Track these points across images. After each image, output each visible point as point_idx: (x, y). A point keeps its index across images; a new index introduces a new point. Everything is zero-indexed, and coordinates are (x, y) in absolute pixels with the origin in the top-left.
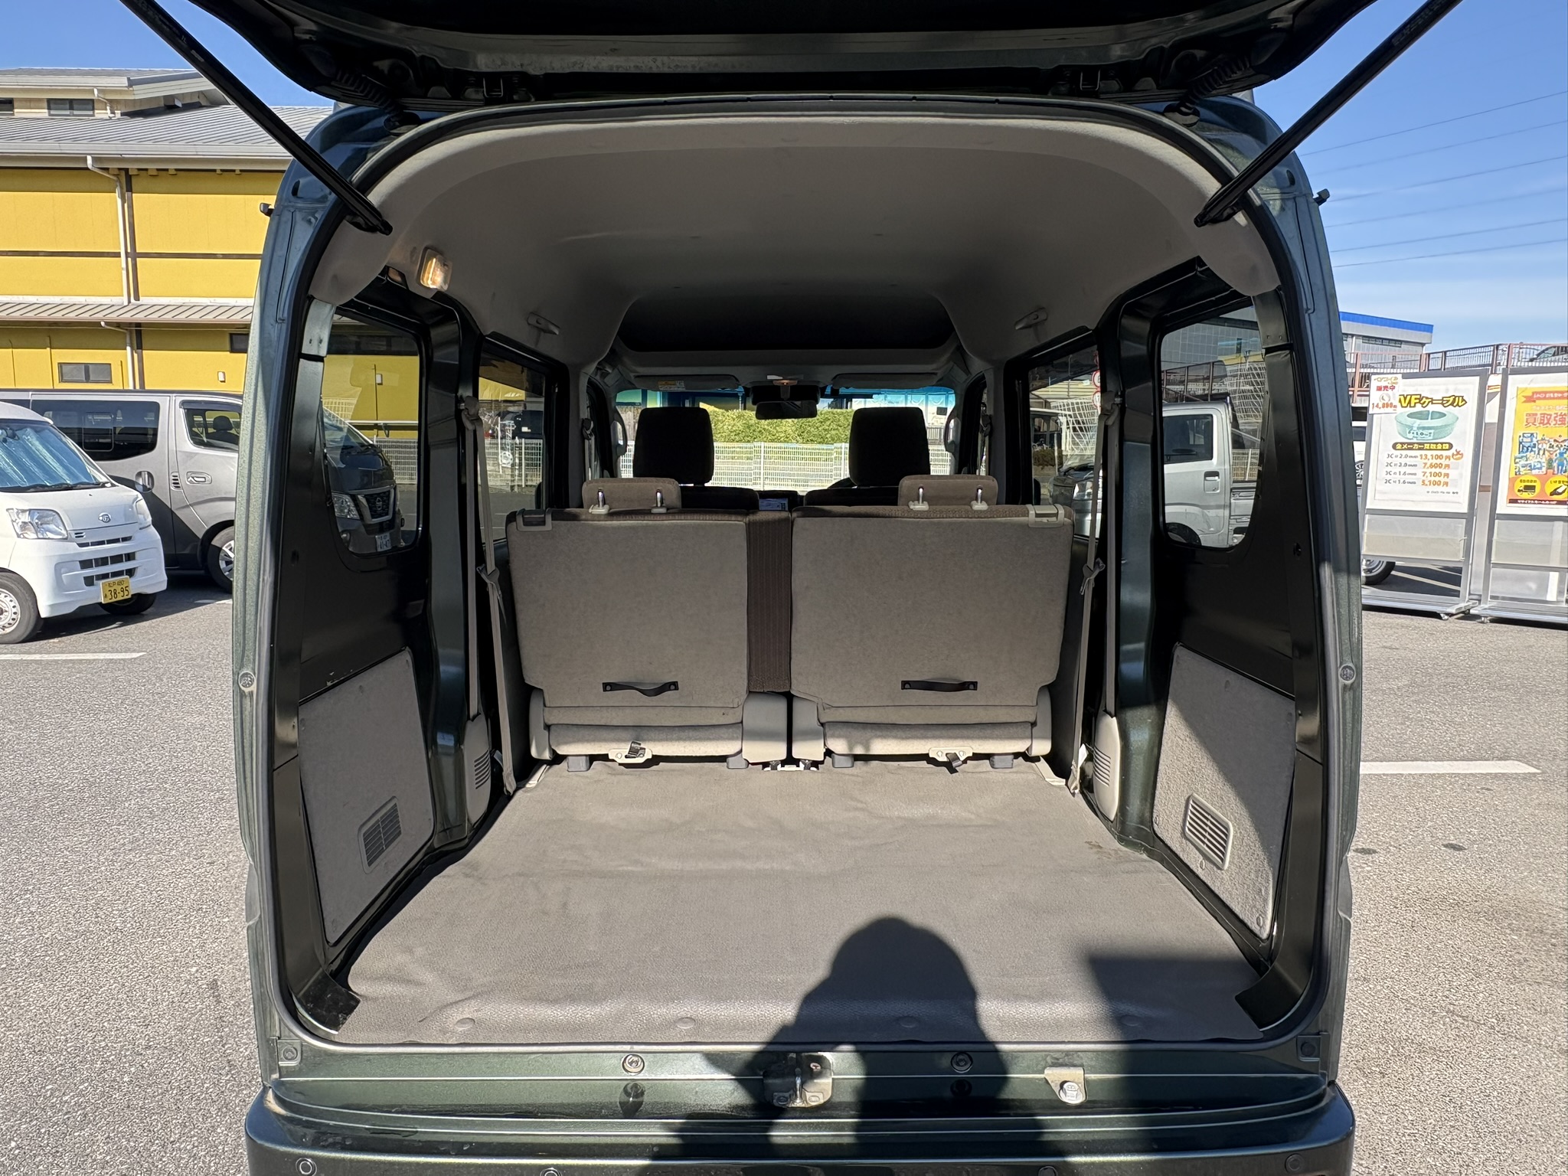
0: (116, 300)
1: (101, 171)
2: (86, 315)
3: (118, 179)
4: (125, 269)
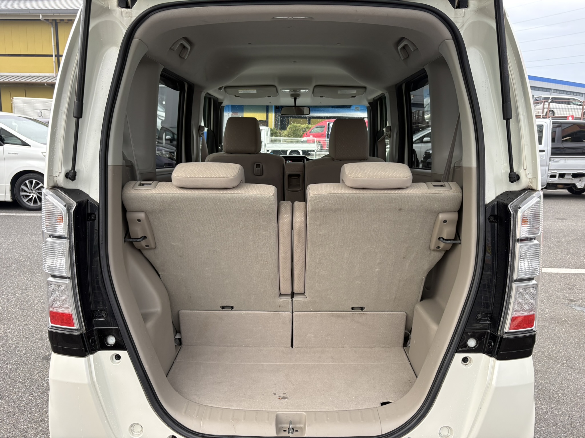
0: (51, 75)
1: (45, 21)
2: (39, 81)
3: (52, 24)
4: (55, 62)
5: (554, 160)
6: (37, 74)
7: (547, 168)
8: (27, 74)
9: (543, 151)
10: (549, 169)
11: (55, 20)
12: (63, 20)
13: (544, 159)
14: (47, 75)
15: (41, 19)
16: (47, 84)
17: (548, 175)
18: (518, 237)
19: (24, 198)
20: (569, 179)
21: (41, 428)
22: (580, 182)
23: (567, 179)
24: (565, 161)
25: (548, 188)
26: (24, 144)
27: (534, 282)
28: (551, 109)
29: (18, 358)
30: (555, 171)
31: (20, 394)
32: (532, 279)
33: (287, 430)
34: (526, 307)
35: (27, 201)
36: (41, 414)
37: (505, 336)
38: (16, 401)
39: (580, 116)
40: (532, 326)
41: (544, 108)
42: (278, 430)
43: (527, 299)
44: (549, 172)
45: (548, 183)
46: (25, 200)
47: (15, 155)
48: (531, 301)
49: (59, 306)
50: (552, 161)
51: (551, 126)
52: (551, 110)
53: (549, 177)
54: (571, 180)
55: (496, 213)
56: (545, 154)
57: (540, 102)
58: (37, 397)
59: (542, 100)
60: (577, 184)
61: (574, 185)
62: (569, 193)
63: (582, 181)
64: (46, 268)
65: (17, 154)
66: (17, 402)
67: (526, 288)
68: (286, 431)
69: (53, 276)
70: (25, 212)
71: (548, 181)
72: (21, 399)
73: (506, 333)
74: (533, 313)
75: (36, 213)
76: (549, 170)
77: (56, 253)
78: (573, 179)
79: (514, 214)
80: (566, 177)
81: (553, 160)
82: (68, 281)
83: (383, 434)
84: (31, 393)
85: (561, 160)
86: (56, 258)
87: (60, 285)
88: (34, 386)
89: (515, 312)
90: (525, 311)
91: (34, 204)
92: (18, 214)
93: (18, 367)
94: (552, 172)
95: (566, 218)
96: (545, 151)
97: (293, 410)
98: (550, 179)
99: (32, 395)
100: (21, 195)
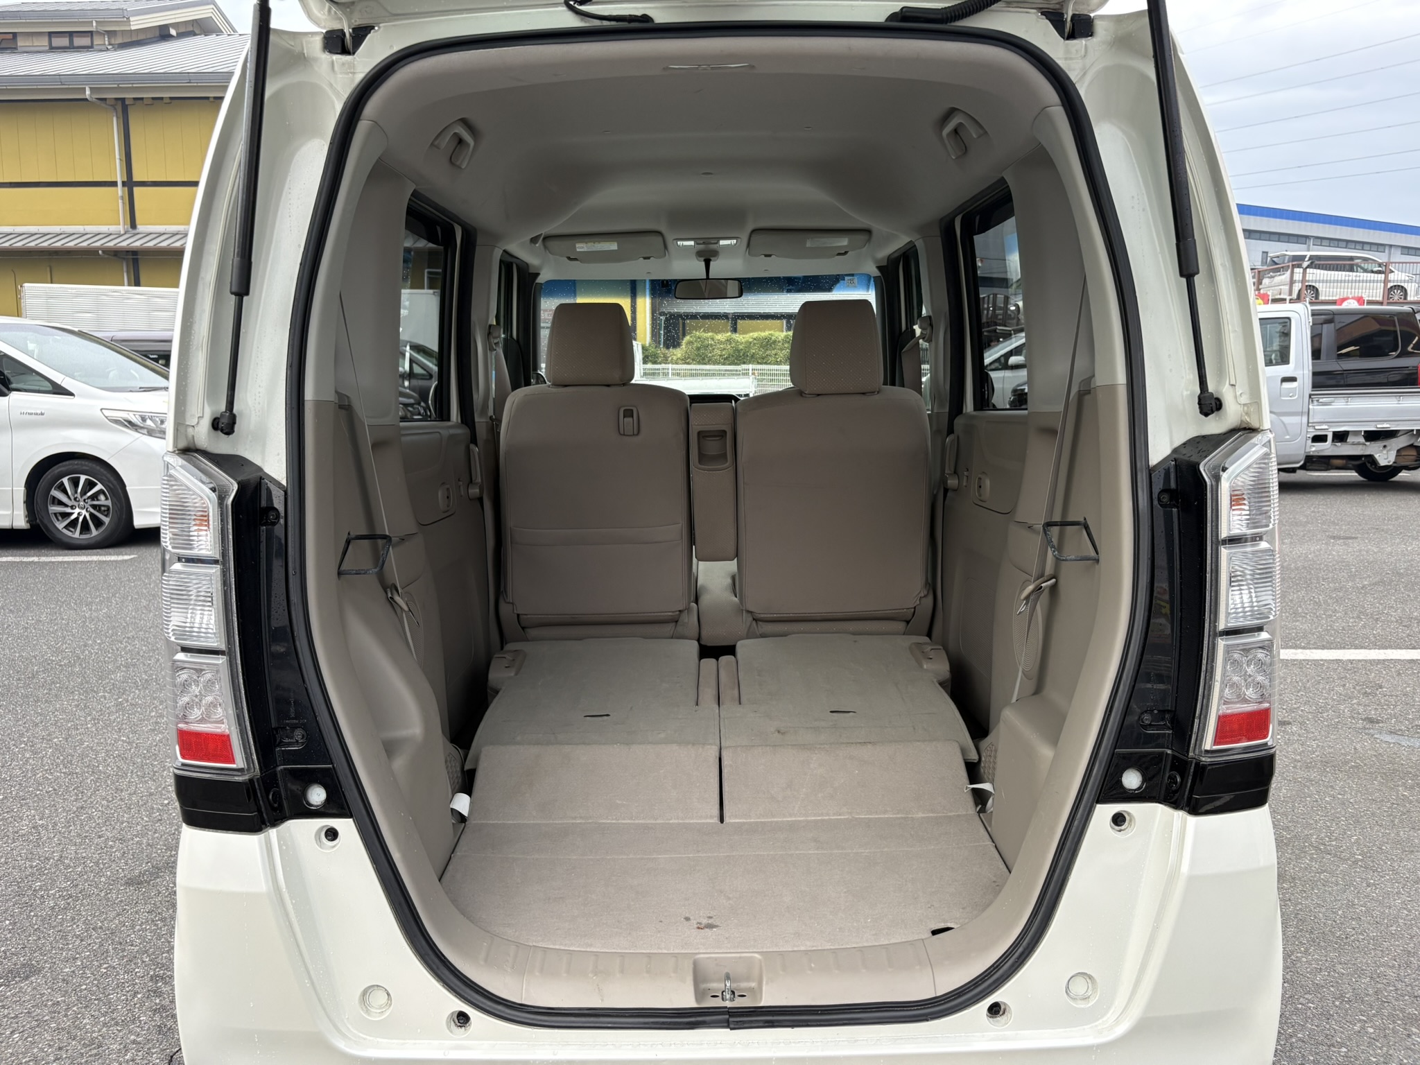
0: (113, 229)
1: (99, 102)
2: (85, 244)
3: (115, 109)
4: (122, 198)
5: (1321, 400)
6: (80, 229)
7: (1305, 419)
8: (57, 229)
9: (1293, 379)
10: (1308, 423)
11: (123, 100)
12: (142, 99)
13: (1297, 396)
14: (104, 229)
15: (87, 97)
16: (103, 252)
17: (1308, 436)
18: (1224, 534)
19: (58, 520)
20: (1359, 444)
21: (133, 1037)
22: (1385, 452)
23: (1353, 444)
24: (1347, 402)
25: (1310, 468)
26: (58, 390)
27: (1264, 635)
28: (1310, 284)
29: (69, 883)
30: (1324, 427)
31: (79, 963)
32: (1260, 629)
33: (720, 995)
34: (1250, 693)
35: (65, 527)
36: (131, 1006)
37: (1205, 760)
38: (71, 978)
39: (1380, 298)
40: (1265, 737)
41: (1292, 282)
42: (700, 994)
43: (1250, 676)
44: (1311, 430)
45: (1308, 454)
46: (60, 525)
47: (36, 416)
48: (1260, 678)
49: (199, 718)
50: (1315, 403)
51: (1308, 319)
52: (1310, 286)
53: (1310, 440)
54: (1364, 446)
55: (1173, 485)
56: (1299, 386)
57: (1283, 267)
58: (118, 969)
59: (1289, 262)
60: (1377, 456)
61: (1371, 459)
62: (1362, 479)
63: (1388, 448)
64: (170, 631)
65: (42, 414)
66: (72, 980)
67: (1246, 650)
68: (717, 996)
69: (185, 649)
70: (61, 552)
71: (1307, 451)
72: (82, 973)
73: (1207, 751)
74: (1266, 705)
75: (87, 555)
76: (1310, 425)
77: (191, 595)
78: (1368, 443)
79: (1212, 485)
80: (1350, 439)
81: (1318, 401)
82: (221, 661)
83: (938, 995)
84: (103, 959)
85: (1336, 400)
86: (191, 607)
87: (202, 670)
88: (109, 945)
89: (1224, 704)
90: (1245, 701)
91: (81, 533)
92: (44, 559)
93: (69, 904)
94: (1317, 427)
95: (1353, 536)
96: (1298, 380)
97: (732, 951)
98: (1314, 446)
99: (107, 965)
100: (50, 512)
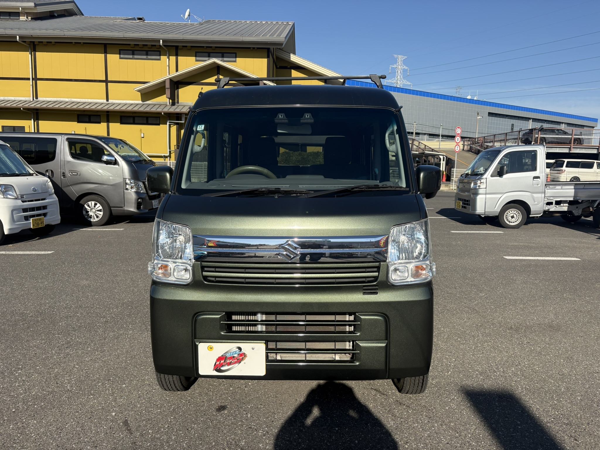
0: (27, 99)
1: (22, 43)
2: (15, 105)
3: (30, 46)
4: (32, 85)
6: (13, 98)
7: (543, 195)
12: (42, 42)
13: (540, 185)
14: (24, 99)
15: (18, 40)
16: (23, 109)
17: (545, 202)
20: (566, 206)
22: (577, 210)
30: (551, 198)
45: (545, 210)
51: (545, 153)
60: (574, 211)
61: (571, 212)
76: (545, 197)
80: (562, 204)
81: (549, 187)
94: (548, 199)
96: (540, 178)
98: (547, 207)
